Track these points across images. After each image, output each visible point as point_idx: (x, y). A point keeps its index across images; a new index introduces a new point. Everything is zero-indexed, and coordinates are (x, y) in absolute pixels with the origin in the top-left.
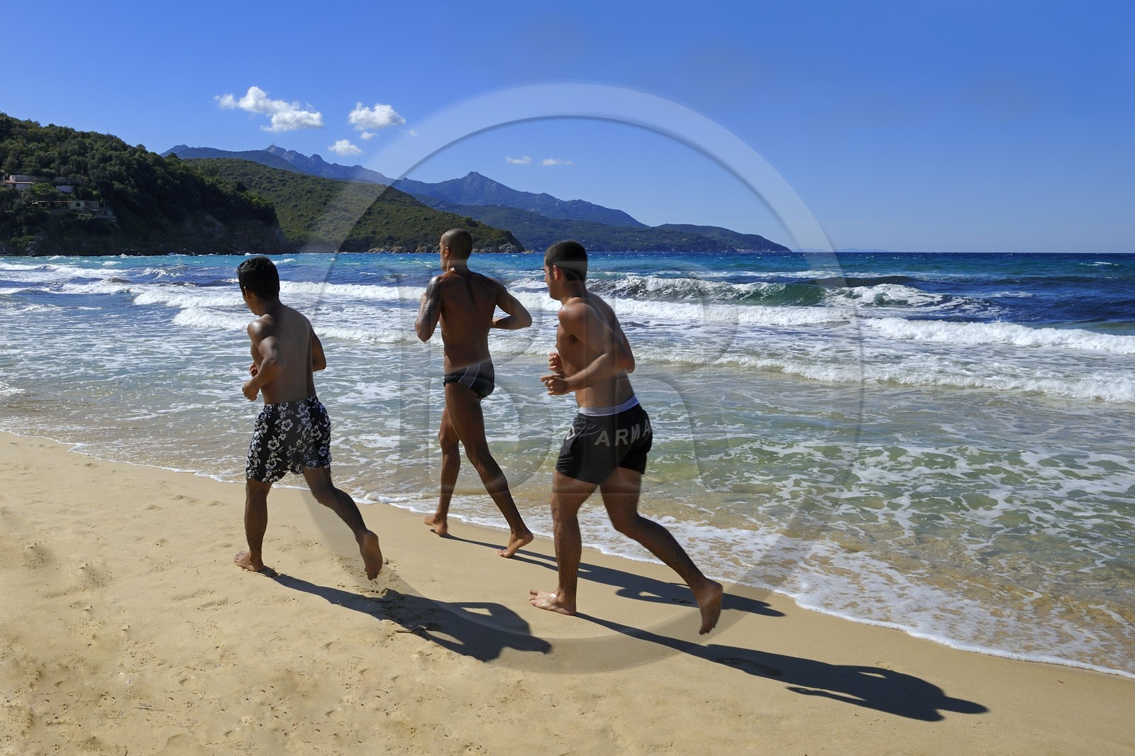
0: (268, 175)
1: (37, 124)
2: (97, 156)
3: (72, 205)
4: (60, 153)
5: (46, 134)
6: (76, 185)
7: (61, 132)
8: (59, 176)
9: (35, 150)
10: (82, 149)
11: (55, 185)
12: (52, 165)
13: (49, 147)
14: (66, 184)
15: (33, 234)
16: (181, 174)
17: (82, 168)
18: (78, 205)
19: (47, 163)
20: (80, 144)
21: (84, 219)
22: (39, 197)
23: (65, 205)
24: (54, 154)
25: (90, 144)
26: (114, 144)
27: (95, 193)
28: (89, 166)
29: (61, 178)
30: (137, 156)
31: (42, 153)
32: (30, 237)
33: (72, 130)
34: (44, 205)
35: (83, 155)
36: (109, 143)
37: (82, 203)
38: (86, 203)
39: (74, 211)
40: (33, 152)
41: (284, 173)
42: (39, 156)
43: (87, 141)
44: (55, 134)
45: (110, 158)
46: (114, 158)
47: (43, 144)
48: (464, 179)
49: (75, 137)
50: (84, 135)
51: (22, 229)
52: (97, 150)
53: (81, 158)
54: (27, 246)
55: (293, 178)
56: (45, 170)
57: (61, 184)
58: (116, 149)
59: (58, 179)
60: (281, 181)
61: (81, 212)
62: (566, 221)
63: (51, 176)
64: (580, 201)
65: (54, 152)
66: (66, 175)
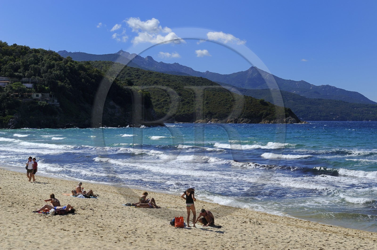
1: (6, 44)
2: (46, 65)
3: (34, 96)
4: (23, 63)
5: (13, 50)
6: (35, 83)
7: (22, 49)
8: (25, 77)
9: (8, 61)
10: (36, 60)
11: (23, 82)
12: (19, 70)
13: (16, 59)
14: (28, 82)
15: (12, 114)
16: (95, 75)
17: (37, 72)
18: (37, 96)
19: (16, 69)
20: (34, 56)
21: (41, 105)
22: (16, 91)
23: (30, 96)
24: (20, 63)
25: (41, 57)
26: (54, 57)
27: (46, 88)
28: (42, 71)
29: (26, 79)
30: (68, 64)
31: (12, 63)
32: (10, 116)
33: (29, 47)
34: (17, 96)
35: (37, 64)
36: (51, 56)
37: (40, 95)
38: (42, 95)
39: (35, 100)
40: (7, 62)
42: (11, 64)
43: (39, 55)
44: (19, 50)
45: (53, 66)
46: (56, 66)
47: (12, 57)
48: (247, 71)
49: (31, 52)
50: (36, 51)
51: (5, 111)
52: (45, 61)
53: (36, 66)
54: (9, 122)
56: (16, 74)
57: (26, 82)
58: (56, 60)
59: (24, 79)
61: (39, 100)
63: (20, 78)
64: (328, 86)
65: (20, 62)
66: (29, 77)
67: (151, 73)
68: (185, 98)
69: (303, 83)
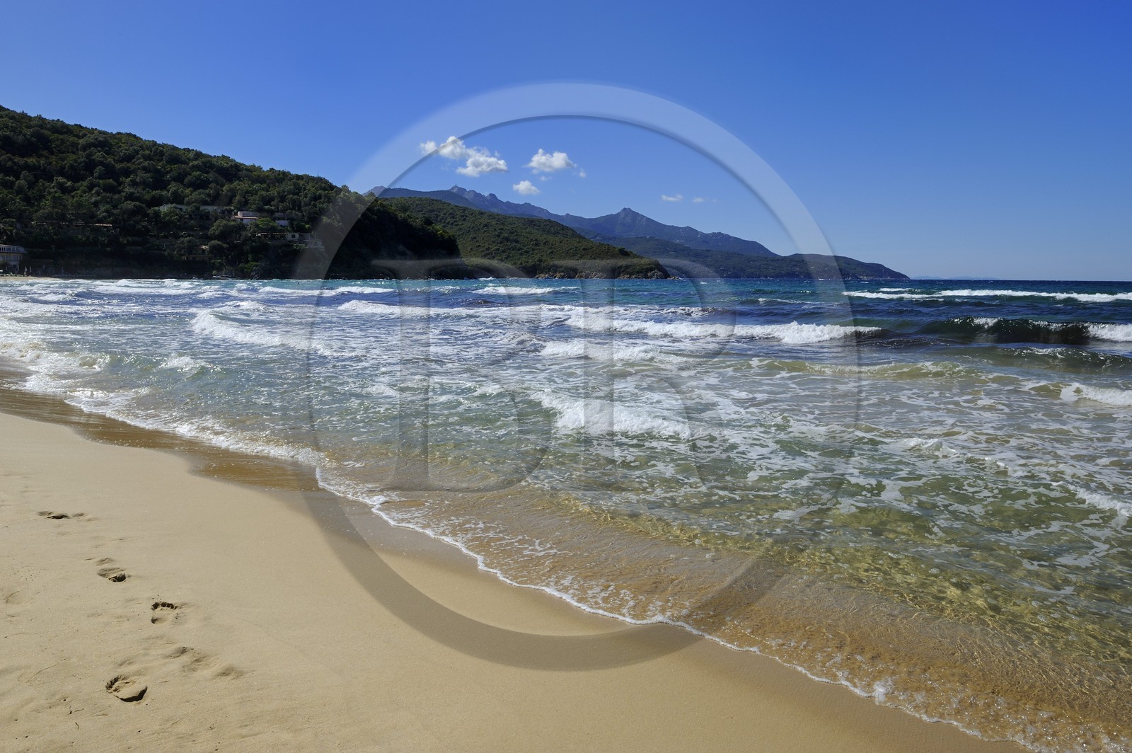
0: (450, 211)
1: (260, 168)
2: (309, 195)
3: (289, 236)
4: (278, 193)
5: (268, 176)
6: (291, 220)
7: (279, 174)
8: (278, 212)
9: (259, 190)
10: (297, 189)
11: (274, 219)
12: (272, 203)
13: (269, 187)
14: (283, 219)
15: (257, 261)
16: (378, 210)
17: (296, 205)
18: (293, 236)
19: (268, 201)
20: (295, 184)
21: (298, 248)
22: (263, 230)
23: (283, 236)
24: (274, 194)
25: (303, 185)
26: (323, 185)
27: (307, 226)
28: (303, 203)
29: (280, 214)
30: (342, 195)
31: (264, 193)
32: (254, 263)
33: (289, 172)
34: (265, 236)
35: (297, 194)
36: (319, 183)
37: (297, 235)
38: (300, 235)
39: (290, 241)
40: (257, 192)
41: (465, 210)
42: (262, 195)
43: (301, 183)
44: (275, 176)
45: (320, 197)
46: (323, 197)
47: (265, 185)
48: (619, 214)
49: (291, 179)
50: (298, 177)
51: (248, 257)
52: (309, 190)
53: (296, 197)
54: (252, 271)
55: (472, 214)
56: (266, 207)
57: (279, 219)
58: (324, 189)
59: (277, 215)
60: (463, 216)
61: (296, 242)
62: (707, 251)
63: (272, 212)
64: (720, 233)
65: (274, 192)
66: (283, 211)
67: (482, 213)
68: (523, 246)
69: (689, 229)
